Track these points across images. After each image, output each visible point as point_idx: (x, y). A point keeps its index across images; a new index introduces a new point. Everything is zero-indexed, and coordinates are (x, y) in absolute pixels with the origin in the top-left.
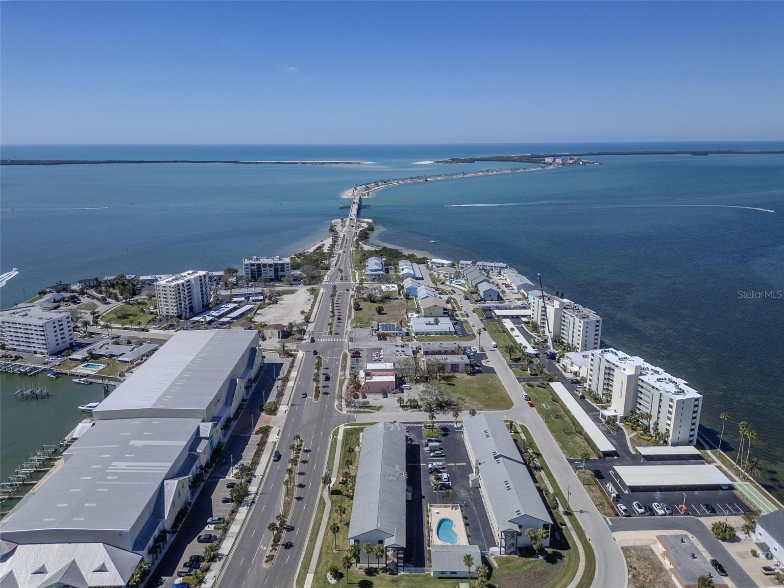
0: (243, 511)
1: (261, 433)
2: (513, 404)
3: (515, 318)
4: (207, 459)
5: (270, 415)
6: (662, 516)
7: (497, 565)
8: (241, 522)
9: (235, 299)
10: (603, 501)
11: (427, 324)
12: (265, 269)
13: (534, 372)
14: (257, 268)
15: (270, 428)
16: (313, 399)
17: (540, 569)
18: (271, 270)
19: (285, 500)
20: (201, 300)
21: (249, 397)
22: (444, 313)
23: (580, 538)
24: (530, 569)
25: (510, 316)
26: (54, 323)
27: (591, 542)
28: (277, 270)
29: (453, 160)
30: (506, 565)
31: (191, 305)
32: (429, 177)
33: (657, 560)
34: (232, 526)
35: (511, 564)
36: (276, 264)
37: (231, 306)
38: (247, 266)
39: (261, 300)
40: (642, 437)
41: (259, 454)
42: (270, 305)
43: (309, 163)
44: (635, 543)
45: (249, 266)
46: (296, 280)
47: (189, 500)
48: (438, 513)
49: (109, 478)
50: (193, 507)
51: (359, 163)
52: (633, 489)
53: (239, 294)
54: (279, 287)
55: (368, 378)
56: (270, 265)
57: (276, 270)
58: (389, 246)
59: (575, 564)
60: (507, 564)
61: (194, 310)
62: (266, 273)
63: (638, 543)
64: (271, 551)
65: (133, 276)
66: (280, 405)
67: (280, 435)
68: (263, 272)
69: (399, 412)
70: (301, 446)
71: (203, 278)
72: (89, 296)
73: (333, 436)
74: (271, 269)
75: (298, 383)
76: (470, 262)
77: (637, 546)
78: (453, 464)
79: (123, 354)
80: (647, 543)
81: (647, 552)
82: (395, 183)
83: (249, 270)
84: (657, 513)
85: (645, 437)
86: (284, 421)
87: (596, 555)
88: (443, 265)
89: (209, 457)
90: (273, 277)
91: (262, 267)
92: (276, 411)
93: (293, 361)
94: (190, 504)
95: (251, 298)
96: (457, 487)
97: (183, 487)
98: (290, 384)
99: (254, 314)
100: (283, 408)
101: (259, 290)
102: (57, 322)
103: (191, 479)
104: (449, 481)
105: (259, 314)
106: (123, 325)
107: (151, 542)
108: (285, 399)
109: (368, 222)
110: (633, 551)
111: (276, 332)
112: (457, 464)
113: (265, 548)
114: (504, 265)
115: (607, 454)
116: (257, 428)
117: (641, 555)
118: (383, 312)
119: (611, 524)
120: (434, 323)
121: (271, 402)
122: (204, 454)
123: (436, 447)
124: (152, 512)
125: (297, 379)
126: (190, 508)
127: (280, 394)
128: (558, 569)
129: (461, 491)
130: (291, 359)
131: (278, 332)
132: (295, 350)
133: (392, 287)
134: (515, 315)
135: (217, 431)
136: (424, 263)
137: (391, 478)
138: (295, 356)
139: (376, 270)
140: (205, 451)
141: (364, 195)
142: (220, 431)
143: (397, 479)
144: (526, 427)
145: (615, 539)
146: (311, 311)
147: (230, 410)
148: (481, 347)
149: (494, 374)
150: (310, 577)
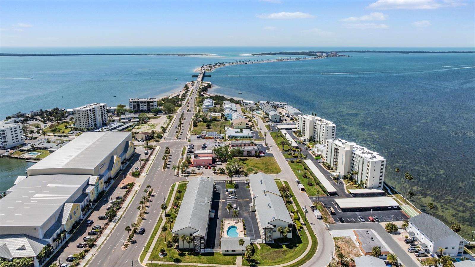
0: (113, 223)
1: (129, 186)
2: (281, 171)
3: (289, 130)
4: (94, 197)
5: (135, 177)
7: (260, 248)
8: (111, 230)
9: (122, 121)
10: (326, 216)
11: (236, 132)
12: (142, 105)
13: (295, 156)
14: (137, 104)
15: (134, 183)
16: (162, 170)
18: (145, 106)
19: (138, 218)
20: (101, 120)
21: (124, 168)
22: (247, 127)
23: (310, 233)
25: (286, 128)
26: (11, 129)
27: (316, 236)
29: (263, 53)
30: (266, 248)
31: (95, 123)
32: (248, 62)
33: (353, 243)
34: (105, 231)
36: (148, 102)
37: (120, 124)
38: (131, 103)
39: (138, 121)
40: (353, 185)
41: (126, 197)
42: (142, 123)
43: (177, 55)
45: (132, 103)
46: (160, 112)
47: (82, 218)
48: (229, 223)
49: (32, 201)
50: (84, 221)
52: (344, 210)
53: (125, 118)
54: (150, 115)
55: (196, 158)
56: (145, 102)
57: (148, 106)
58: (219, 94)
61: (97, 126)
62: (142, 107)
63: (343, 236)
64: (127, 242)
65: (63, 109)
66: (142, 172)
67: (140, 187)
68: (141, 107)
69: (213, 175)
70: (152, 192)
71: (103, 107)
72: (36, 120)
73: (172, 187)
74: (145, 105)
75: (154, 162)
76: (265, 102)
78: (242, 200)
79: (52, 147)
80: (349, 235)
81: (347, 239)
82: (227, 65)
83: (132, 105)
85: (355, 186)
86: (143, 180)
87: (318, 241)
88: (249, 104)
90: (147, 110)
91: (140, 104)
92: (139, 175)
93: (153, 151)
94: (82, 220)
95: (132, 120)
96: (242, 211)
97: (77, 209)
98: (150, 162)
99: (133, 128)
100: (144, 174)
101: (137, 116)
102: (13, 129)
103: (83, 206)
104: (237, 208)
105: (136, 128)
106: (54, 133)
107: (55, 235)
108: (146, 169)
109: (208, 83)
110: (340, 239)
111: (144, 136)
112: (244, 200)
113: (124, 241)
114: (286, 103)
115: (332, 193)
118: (210, 127)
119: (329, 227)
120: (240, 132)
122: (92, 194)
123: (232, 191)
124: (57, 220)
125: (154, 160)
126: (82, 222)
129: (244, 213)
130: (152, 150)
131: (146, 136)
132: (155, 146)
133: (217, 114)
134: (289, 128)
135: (101, 183)
136: (239, 103)
137: (201, 203)
138: (154, 149)
139: (208, 106)
140: (93, 192)
141: (208, 70)
142: (103, 183)
143: (205, 204)
144: (287, 182)
145: (330, 234)
146: (167, 127)
147: (110, 173)
148: (266, 143)
149: (272, 157)
150: (148, 255)
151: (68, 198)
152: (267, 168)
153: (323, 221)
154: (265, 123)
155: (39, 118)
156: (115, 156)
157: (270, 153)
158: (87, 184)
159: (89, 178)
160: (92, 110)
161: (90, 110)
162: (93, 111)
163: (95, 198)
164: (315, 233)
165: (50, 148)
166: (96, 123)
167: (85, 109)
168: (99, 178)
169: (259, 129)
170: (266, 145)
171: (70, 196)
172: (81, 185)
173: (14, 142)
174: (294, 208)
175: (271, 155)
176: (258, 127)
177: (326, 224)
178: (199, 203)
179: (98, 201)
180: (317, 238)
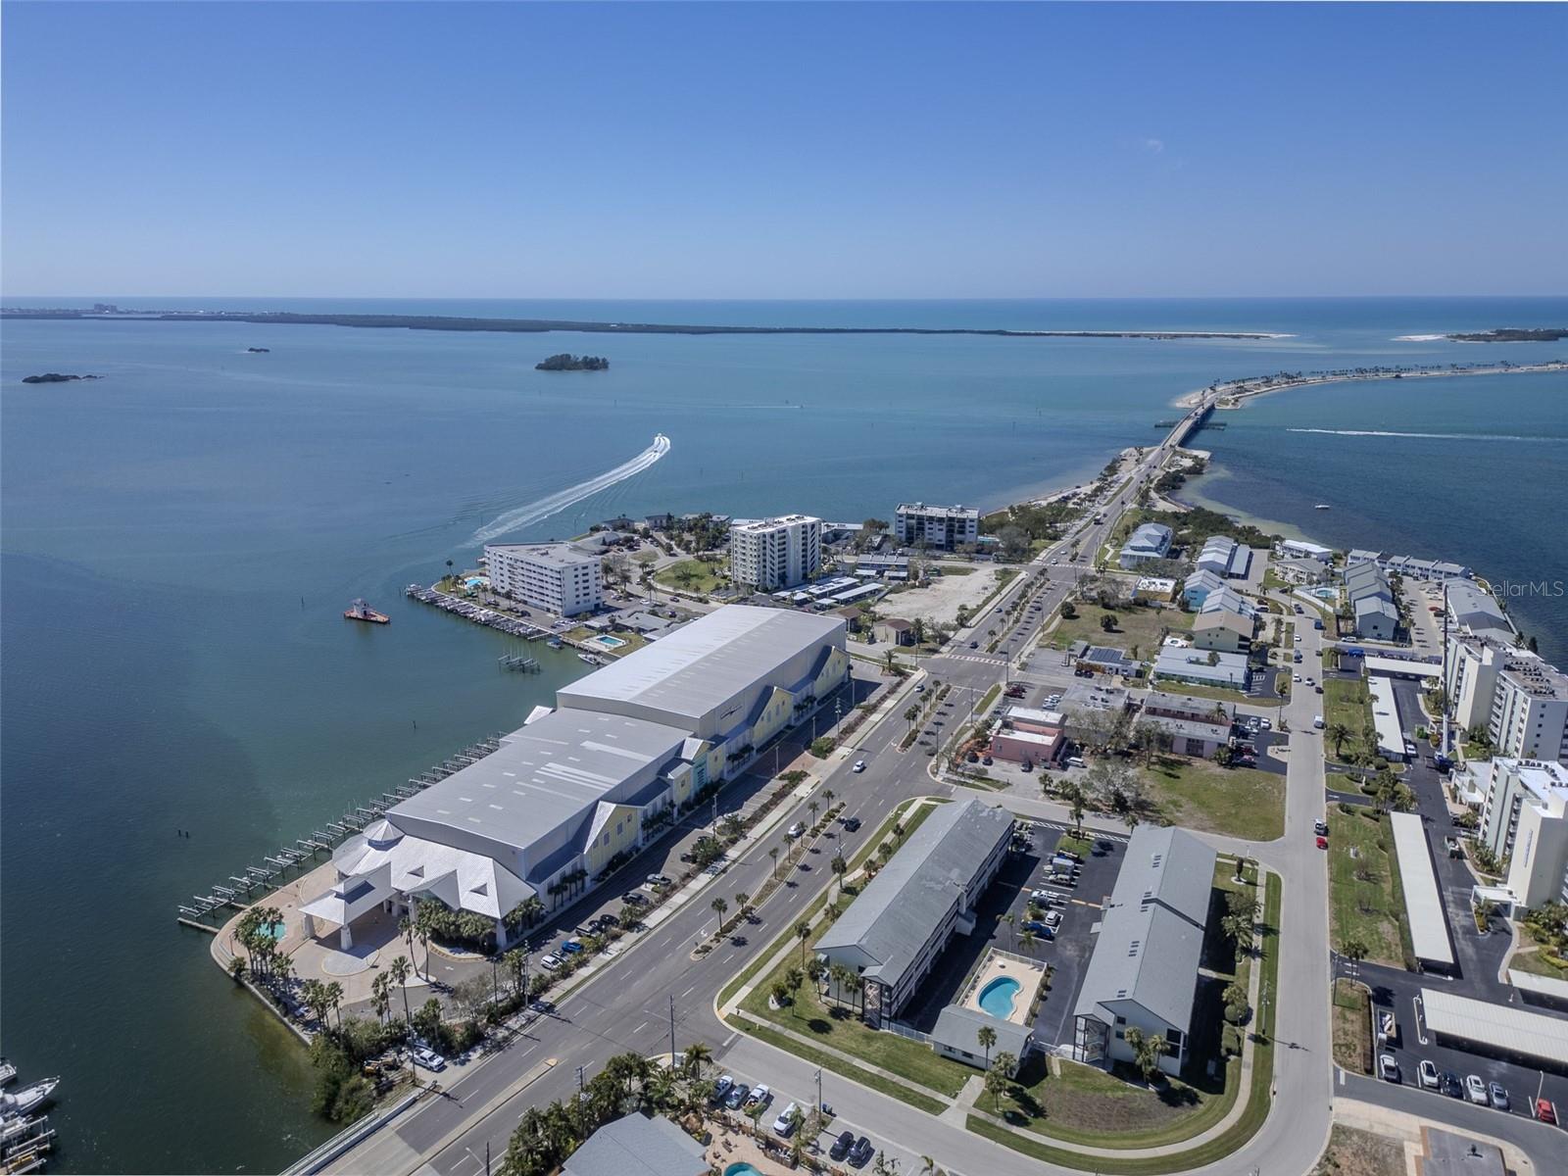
0: (704, 878)
1: (788, 779)
2: (1282, 834)
3: (1411, 680)
4: (687, 795)
5: (817, 756)
6: (1477, 1103)
7: (1059, 1073)
8: (693, 892)
9: (860, 572)
10: (1356, 1042)
11: (1191, 662)
12: (930, 526)
13: (1371, 788)
14: (919, 523)
15: (806, 775)
16: (899, 747)
17: (1139, 1105)
18: (942, 530)
19: (769, 881)
20: (801, 566)
21: (799, 724)
22: (1240, 646)
23: (1254, 1083)
24: (1119, 1099)
25: (1400, 673)
26: (576, 570)
27: (1274, 1099)
28: (953, 531)
29: (1500, 333)
30: (1076, 1079)
31: (783, 571)
32: (1409, 370)
33: (1399, 1169)
34: (678, 894)
35: (1087, 1080)
36: (951, 519)
37: (848, 581)
38: (900, 519)
39: (903, 579)
40: (1549, 958)
41: (768, 809)
42: (912, 588)
43: (1146, 336)
44: (1371, 1126)
45: (904, 519)
46: (982, 552)
47: (639, 845)
48: (1003, 967)
49: (535, 780)
50: (640, 856)
51: (1257, 337)
52: (1445, 1041)
53: (868, 565)
54: (948, 561)
55: (1006, 731)
56: (941, 520)
57: (950, 531)
58: (1209, 506)
59: (1214, 1118)
60: (1079, 1076)
61: (787, 580)
62: (932, 534)
63: (1378, 1130)
64: (711, 941)
65: (723, 518)
66: (840, 745)
67: (816, 789)
68: (927, 531)
69: (1036, 799)
70: (839, 812)
71: (809, 528)
72: (655, 541)
73: (898, 810)
74: (941, 527)
75: (889, 718)
76: (1374, 555)
77: (1372, 1134)
78: (1084, 903)
79: (655, 629)
80: (1402, 1134)
81: (1386, 1149)
82: (1315, 381)
83: (903, 524)
84: (1469, 1096)
85: (1555, 960)
86: (833, 770)
87: (1269, 1119)
88: (1308, 554)
89: (693, 795)
90: (943, 543)
91: (926, 523)
92: (830, 752)
93: (899, 684)
94: (638, 850)
95: (886, 573)
96: (1065, 939)
97: (629, 820)
98: (875, 717)
99: (879, 600)
100: (842, 751)
101: (904, 561)
102: (580, 569)
103: (650, 813)
104: (1056, 925)
105: (887, 601)
106: (676, 588)
107: (555, 878)
108: (853, 738)
109: (1196, 457)
110: (1355, 1138)
111: (893, 632)
112: (1090, 905)
113: (705, 935)
114: (1457, 568)
115: (1430, 966)
116: (786, 771)
117: (1368, 1150)
118: (1115, 628)
119: (1342, 1081)
120: (1207, 661)
121: (828, 739)
122: (682, 785)
123: (1066, 867)
124: (570, 839)
125: (890, 713)
126: (635, 856)
127: (850, 730)
128: (1174, 1116)
129: (1069, 947)
130: (898, 679)
131: (897, 633)
132: (912, 668)
133: (1161, 584)
134: (1411, 674)
135: (716, 758)
136: (1267, 548)
137: (932, 884)
138: (906, 676)
139: (1143, 549)
140: (684, 781)
141: (1226, 402)
142: (723, 759)
143: (943, 889)
144: (1279, 878)
145: (1331, 1108)
146: (979, 608)
147: (752, 735)
148: (1283, 720)
149: (1279, 776)
150: (745, 991)
151: (612, 787)
152: (1233, 812)
153: (1331, 1056)
154: (1328, 638)
155: (663, 537)
156: (775, 688)
157: (1279, 758)
158: (675, 759)
159: (684, 742)
160: (777, 536)
161: (772, 536)
162: (779, 539)
163: (689, 798)
164: (1274, 1087)
165: (651, 631)
166: (784, 573)
167: (761, 531)
168: (711, 745)
169: (1289, 661)
170: (1282, 726)
171: (617, 782)
172: (654, 759)
173: (578, 603)
174: (1251, 978)
175: (1281, 768)
176: (1292, 652)
177: (1336, 1072)
178: (924, 882)
179: (697, 807)
180: (1273, 1105)
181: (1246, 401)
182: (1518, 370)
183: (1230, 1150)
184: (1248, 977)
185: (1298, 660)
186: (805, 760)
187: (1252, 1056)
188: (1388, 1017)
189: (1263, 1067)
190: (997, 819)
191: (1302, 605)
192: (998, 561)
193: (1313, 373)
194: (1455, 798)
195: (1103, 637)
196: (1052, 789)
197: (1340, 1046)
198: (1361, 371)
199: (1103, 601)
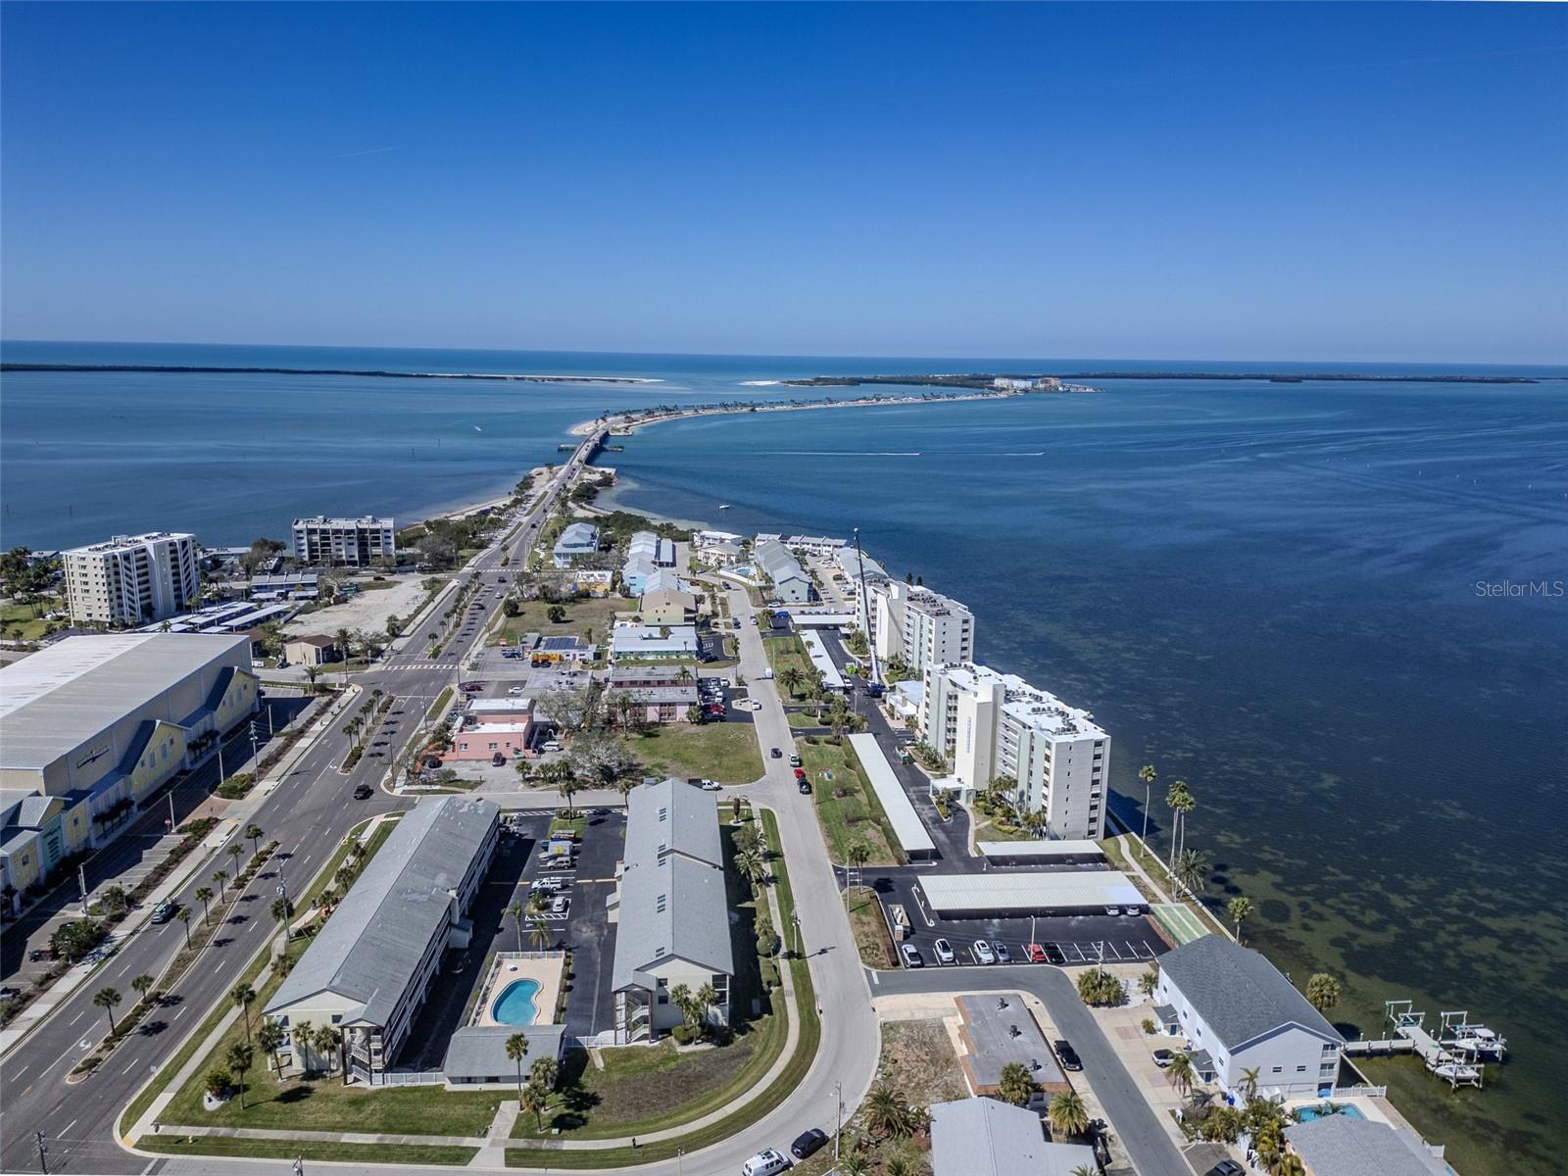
0: (78, 973)
1: (191, 830)
2: (764, 774)
3: (832, 630)
4: (34, 875)
5: (229, 798)
6: (988, 964)
7: (602, 1065)
8: (59, 998)
9: (255, 595)
10: (878, 941)
11: (644, 639)
12: (337, 541)
13: (826, 719)
14: (322, 539)
15: (217, 821)
16: (340, 768)
17: (695, 1069)
19: (181, 954)
20: (172, 593)
21: (198, 765)
22: (686, 619)
23: (800, 1008)
24: (673, 1070)
25: (822, 625)
27: (822, 1017)
28: (366, 544)
29: (818, 380)
30: (623, 1064)
31: (148, 601)
32: (760, 405)
33: (946, 1045)
34: (33, 1006)
35: (635, 1061)
36: (362, 531)
37: (243, 605)
38: (300, 536)
39: (314, 598)
40: (1000, 827)
41: (167, 870)
42: (326, 606)
43: (530, 379)
44: (913, 1014)
45: (304, 535)
46: (403, 565)
48: (515, 969)
51: (631, 381)
52: (945, 915)
53: (266, 587)
55: (469, 727)
56: (349, 533)
57: (363, 545)
58: (626, 511)
59: (771, 1056)
60: (625, 1061)
61: (155, 609)
62: (340, 549)
63: (919, 1016)
64: (99, 1051)
65: (48, 553)
66: (260, 780)
67: (234, 834)
68: (334, 546)
69: (516, 790)
70: (271, 852)
71: (179, 547)
73: (352, 834)
74: (350, 541)
75: (322, 741)
76: (777, 537)
77: (915, 1021)
78: (591, 881)
80: (939, 1013)
81: (931, 1031)
83: (304, 542)
84: (979, 959)
85: (1006, 828)
86: (255, 809)
87: (823, 1040)
88: (722, 541)
89: (43, 872)
90: (355, 558)
91: (332, 538)
92: (247, 790)
93: (329, 704)
95: (291, 594)
96: (579, 922)
98: (303, 743)
99: (286, 622)
100: (266, 786)
101: (312, 578)
104: (565, 911)
105: (297, 622)
108: (278, 769)
109: (603, 472)
110: (902, 1030)
111: (311, 650)
112: (597, 881)
113: (88, 1046)
114: (842, 542)
115: (916, 855)
116: (187, 821)
117: (916, 1037)
118: (563, 619)
119: (876, 981)
120: (659, 636)
121: (243, 776)
122: (24, 863)
123: (565, 849)
125: (322, 736)
127: (273, 760)
128: (733, 1068)
129: (584, 929)
130: (326, 699)
131: (317, 650)
132: (341, 685)
133: (600, 576)
134: (831, 625)
135: (76, 822)
136: (687, 540)
137: (416, 896)
138: (337, 694)
139: (575, 546)
140: (27, 856)
141: (619, 430)
142: (86, 822)
143: (429, 899)
144: (772, 813)
145: (874, 1010)
146: (412, 618)
147: (129, 785)
148: (739, 675)
149: (748, 724)
150: (164, 1099)
152: (716, 763)
153: (860, 960)
154: (757, 606)
156: (158, 722)
157: (745, 709)
160: (133, 558)
161: (127, 557)
162: (137, 561)
163: (37, 880)
164: (819, 1006)
166: (150, 604)
167: (109, 552)
169: (730, 628)
170: (740, 682)
174: (771, 909)
175: (747, 717)
176: (731, 621)
177: (868, 973)
178: (403, 896)
179: (52, 891)
180: (823, 1024)
181: (634, 429)
182: (839, 405)
183: (796, 1083)
184: (768, 909)
185: (737, 625)
186: (213, 803)
187: (791, 984)
188: (897, 910)
189: (804, 990)
190: (480, 812)
191: (728, 582)
192: (422, 570)
193: (687, 408)
194: (892, 716)
195: (553, 629)
196: (532, 775)
197: (865, 948)
198: (725, 406)
199: (546, 596)
